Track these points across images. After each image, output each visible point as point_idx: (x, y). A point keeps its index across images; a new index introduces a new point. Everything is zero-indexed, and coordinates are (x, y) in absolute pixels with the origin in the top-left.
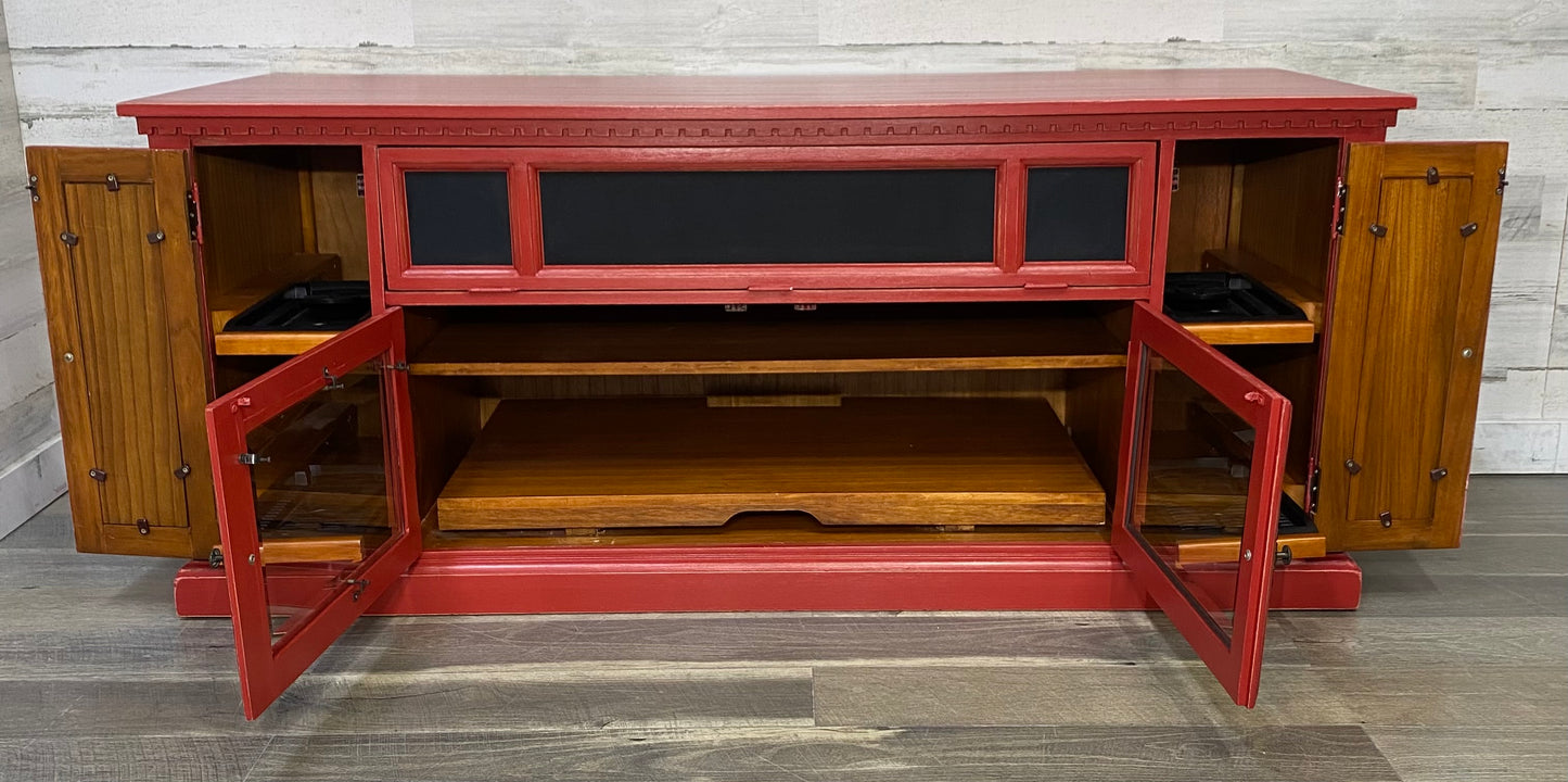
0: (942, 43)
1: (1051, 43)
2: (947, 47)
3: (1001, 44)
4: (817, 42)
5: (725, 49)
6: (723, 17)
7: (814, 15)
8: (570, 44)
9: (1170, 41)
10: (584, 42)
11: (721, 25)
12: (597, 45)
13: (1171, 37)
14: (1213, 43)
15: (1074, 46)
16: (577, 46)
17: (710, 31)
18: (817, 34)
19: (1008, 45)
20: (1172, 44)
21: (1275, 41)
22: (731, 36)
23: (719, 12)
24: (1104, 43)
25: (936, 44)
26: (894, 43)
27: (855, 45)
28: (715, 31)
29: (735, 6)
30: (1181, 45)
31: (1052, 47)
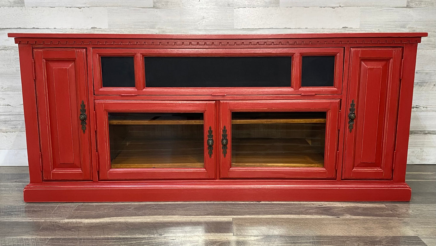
0: (272, 28)
1: (306, 28)
2: (274, 29)
3: (291, 28)
4: (234, 27)
5: (205, 29)
6: (204, 20)
7: (233, 19)
8: (157, 28)
9: (343, 28)
10: (161, 27)
11: (204, 22)
12: (165, 28)
13: (343, 27)
14: (357, 28)
15: (313, 29)
16: (159, 28)
17: (200, 24)
18: (234, 25)
19: (293, 29)
20: (344, 29)
21: (376, 28)
22: (207, 26)
23: (204, 18)
24: (323, 28)
25: (270, 28)
26: (257, 28)
27: (246, 29)
28: (202, 24)
29: (208, 16)
30: (347, 29)
31: (306, 29)
